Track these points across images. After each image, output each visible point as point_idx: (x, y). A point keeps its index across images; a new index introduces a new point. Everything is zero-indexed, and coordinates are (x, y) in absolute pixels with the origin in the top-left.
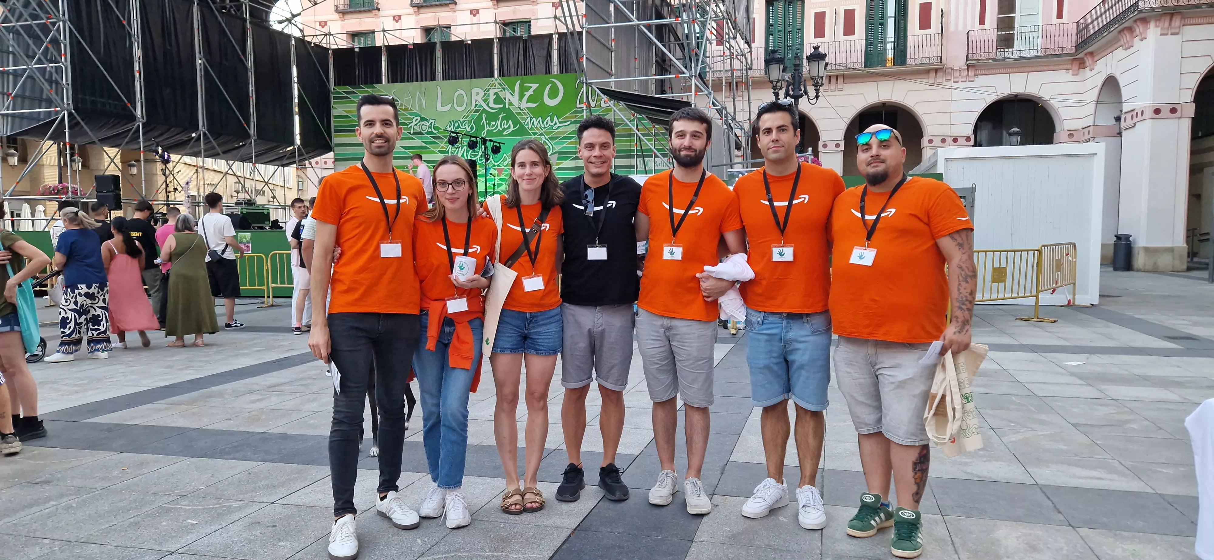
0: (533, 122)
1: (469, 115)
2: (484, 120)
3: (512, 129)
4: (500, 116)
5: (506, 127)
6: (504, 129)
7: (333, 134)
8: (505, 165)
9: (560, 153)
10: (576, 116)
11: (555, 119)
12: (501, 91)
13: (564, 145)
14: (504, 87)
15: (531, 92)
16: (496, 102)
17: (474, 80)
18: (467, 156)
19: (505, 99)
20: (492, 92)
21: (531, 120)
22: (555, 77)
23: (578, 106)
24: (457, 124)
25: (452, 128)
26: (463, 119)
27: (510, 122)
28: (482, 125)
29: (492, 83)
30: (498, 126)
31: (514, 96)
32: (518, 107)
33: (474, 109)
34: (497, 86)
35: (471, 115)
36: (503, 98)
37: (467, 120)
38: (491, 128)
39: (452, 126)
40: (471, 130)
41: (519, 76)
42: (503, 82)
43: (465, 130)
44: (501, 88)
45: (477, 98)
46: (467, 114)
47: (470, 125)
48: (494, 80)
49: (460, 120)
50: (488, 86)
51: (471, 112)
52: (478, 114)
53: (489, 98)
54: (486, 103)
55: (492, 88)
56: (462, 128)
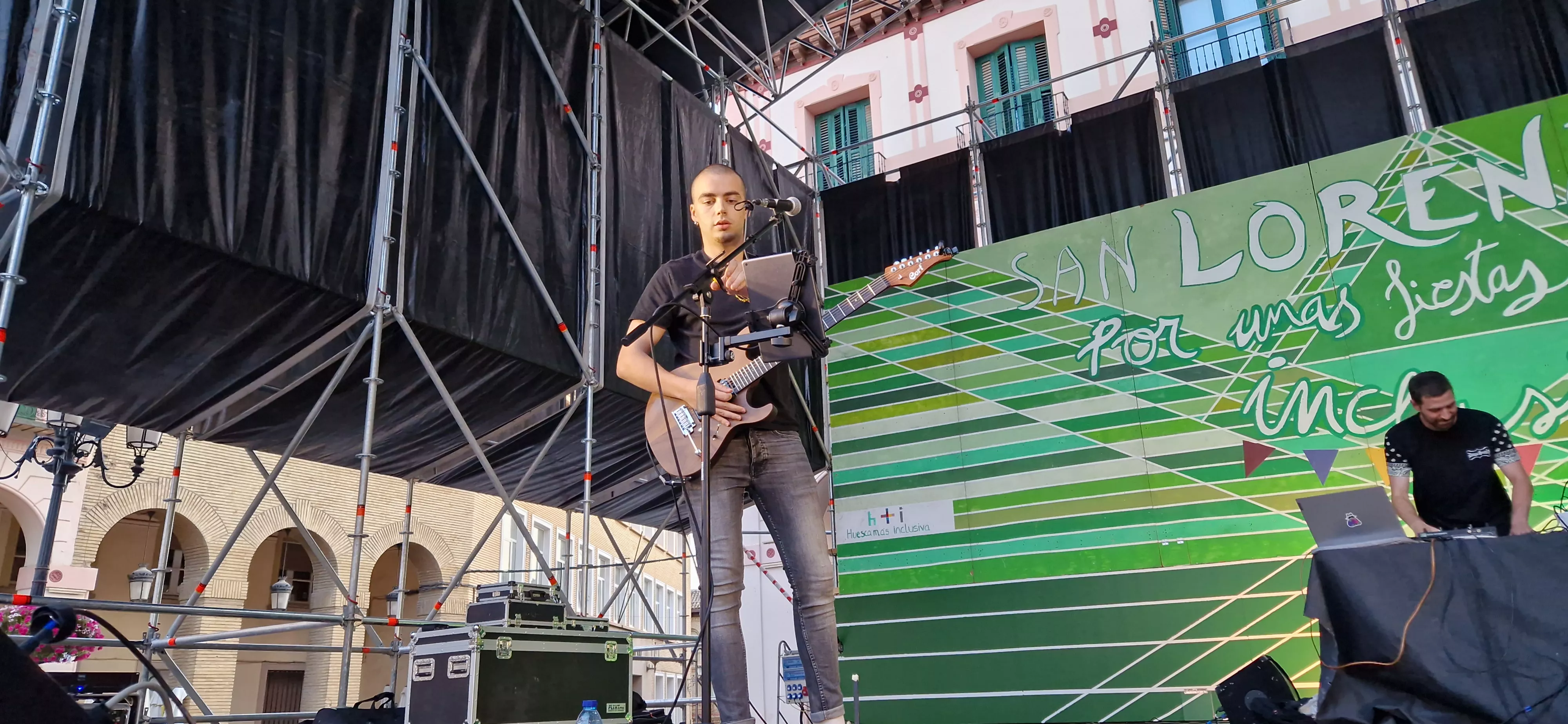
1: (1319, 280)
2: (1396, 282)
3: (1542, 288)
4: (1475, 254)
5: (1510, 288)
6: (1504, 299)
7: (827, 416)
8: (1539, 429)
12: (1458, 168)
14: (1467, 152)
16: (1435, 209)
17: (1322, 165)
18: (1341, 420)
19: (1482, 190)
20: (1414, 181)
24: (1275, 316)
25: (1255, 332)
26: (1301, 294)
27: (1528, 266)
28: (1388, 299)
29: (1408, 151)
30: (1466, 291)
31: (1524, 172)
32: (1557, 207)
33: (1339, 254)
34: (1434, 155)
35: (1330, 275)
36: (1471, 189)
37: (1315, 293)
38: (1438, 305)
39: (1256, 326)
40: (1341, 324)
41: (1529, 100)
42: (1456, 137)
43: (1315, 329)
44: (1455, 158)
45: (1349, 213)
46: (1313, 276)
47: (1334, 308)
48: (1415, 141)
49: (1287, 299)
50: (1391, 168)
51: (1330, 265)
52: (1364, 264)
53: (1404, 203)
54: (1394, 223)
55: (1411, 167)
56: (1299, 324)
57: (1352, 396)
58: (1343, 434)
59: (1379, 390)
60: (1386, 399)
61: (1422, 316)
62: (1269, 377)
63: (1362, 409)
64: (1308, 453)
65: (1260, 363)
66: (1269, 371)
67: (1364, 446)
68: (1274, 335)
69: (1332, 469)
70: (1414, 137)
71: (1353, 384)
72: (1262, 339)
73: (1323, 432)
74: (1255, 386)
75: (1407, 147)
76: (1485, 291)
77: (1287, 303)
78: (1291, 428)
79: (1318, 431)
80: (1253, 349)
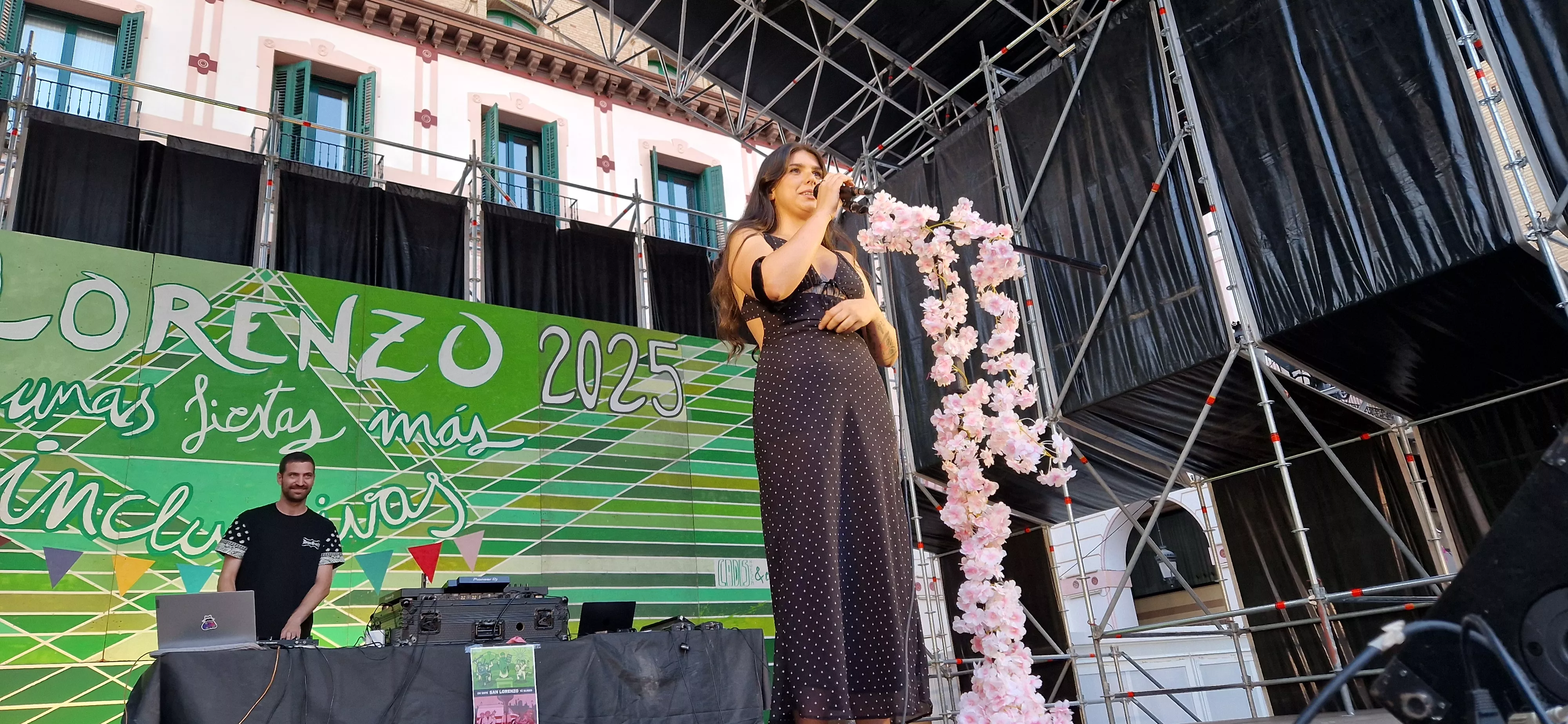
0: (400, 426)
1: (125, 372)
2: (199, 396)
3: (316, 438)
4: (274, 392)
5: (292, 430)
6: (285, 438)
9: (490, 530)
10: (542, 426)
11: (477, 427)
12: (284, 313)
13: (503, 507)
14: (296, 302)
15: (394, 335)
16: (255, 342)
17: (167, 261)
18: (97, 521)
19: (297, 339)
20: (244, 311)
21: (391, 421)
22: (474, 308)
23: (547, 398)
24: (63, 396)
25: (34, 407)
26: (100, 381)
27: (311, 415)
28: (187, 411)
29: (248, 281)
30: (257, 422)
31: (333, 337)
32: (347, 374)
33: (155, 353)
34: (269, 294)
35: (138, 371)
36: (288, 335)
37: (117, 384)
38: (229, 429)
39: (37, 401)
40: (132, 423)
41: (353, 280)
42: (291, 286)
43: (103, 421)
44: (285, 303)
45: (179, 318)
46: (120, 366)
47: (131, 405)
48: (258, 275)
49: (84, 381)
50: (230, 291)
51: (141, 361)
52: (176, 371)
53: (230, 326)
54: (216, 341)
55: (247, 297)
56: (88, 411)
57: (118, 498)
58: (95, 536)
59: (148, 497)
60: (152, 508)
61: (213, 435)
62: (33, 459)
63: (124, 513)
64: (47, 551)
65: (28, 442)
66: (35, 452)
67: (113, 552)
68: (55, 415)
69: (69, 572)
70: (258, 271)
71: (123, 486)
72: (39, 416)
73: (73, 530)
74: (12, 465)
75: (249, 278)
76: (272, 428)
77: (82, 386)
78: (38, 521)
79: (67, 529)
80: (25, 425)
